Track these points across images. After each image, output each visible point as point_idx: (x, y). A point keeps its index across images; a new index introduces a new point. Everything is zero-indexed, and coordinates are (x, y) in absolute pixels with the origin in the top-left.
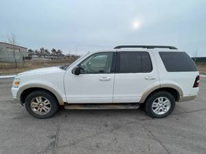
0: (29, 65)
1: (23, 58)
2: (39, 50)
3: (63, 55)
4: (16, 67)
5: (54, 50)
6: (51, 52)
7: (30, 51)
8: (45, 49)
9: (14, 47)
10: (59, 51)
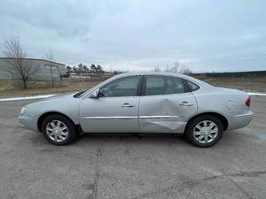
0: (67, 84)
1: (61, 76)
2: (77, 67)
3: (103, 72)
4: (53, 86)
5: (93, 66)
6: (90, 69)
7: (68, 68)
8: (84, 64)
9: (52, 64)
10: (99, 67)
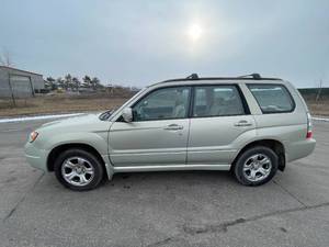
2: (63, 79)
5: (87, 78)
6: (83, 82)
8: (73, 76)
10: (96, 80)
